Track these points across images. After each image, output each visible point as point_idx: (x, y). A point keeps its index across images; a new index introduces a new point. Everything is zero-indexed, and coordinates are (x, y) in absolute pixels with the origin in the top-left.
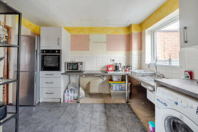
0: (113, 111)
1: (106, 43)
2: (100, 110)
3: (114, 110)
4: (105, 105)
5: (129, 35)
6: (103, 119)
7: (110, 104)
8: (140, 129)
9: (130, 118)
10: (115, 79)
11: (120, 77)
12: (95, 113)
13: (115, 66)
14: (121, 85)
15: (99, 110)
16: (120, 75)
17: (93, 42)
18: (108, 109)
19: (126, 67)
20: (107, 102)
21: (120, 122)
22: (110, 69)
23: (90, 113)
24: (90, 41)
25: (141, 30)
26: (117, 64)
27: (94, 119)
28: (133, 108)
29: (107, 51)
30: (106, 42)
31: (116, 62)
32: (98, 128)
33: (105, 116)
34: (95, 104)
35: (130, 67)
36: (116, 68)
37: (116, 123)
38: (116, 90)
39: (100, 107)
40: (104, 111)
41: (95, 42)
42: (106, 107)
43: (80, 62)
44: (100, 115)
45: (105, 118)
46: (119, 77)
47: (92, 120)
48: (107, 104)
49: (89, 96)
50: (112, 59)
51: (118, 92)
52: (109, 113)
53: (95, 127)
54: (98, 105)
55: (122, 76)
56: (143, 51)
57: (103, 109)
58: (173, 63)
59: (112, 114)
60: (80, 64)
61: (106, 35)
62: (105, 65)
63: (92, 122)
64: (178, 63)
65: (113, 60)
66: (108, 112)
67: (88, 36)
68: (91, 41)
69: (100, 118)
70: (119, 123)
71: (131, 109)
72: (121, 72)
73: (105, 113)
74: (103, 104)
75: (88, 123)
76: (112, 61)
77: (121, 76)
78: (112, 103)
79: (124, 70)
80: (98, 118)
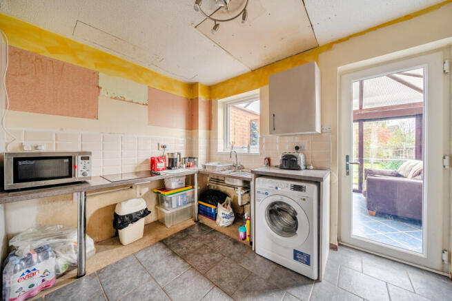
0: (184, 244)
1: (147, 107)
2: (162, 256)
3: (185, 242)
4: (163, 243)
5: (191, 100)
6: (177, 265)
7: (172, 237)
8: (232, 243)
9: (214, 239)
10: (173, 184)
11: (183, 180)
12: (154, 266)
13: (169, 159)
14: (186, 194)
15: (158, 257)
16: (183, 176)
17: (111, 98)
18: (174, 246)
19: (187, 160)
20: (162, 237)
21: (206, 251)
22: (160, 165)
23: (142, 274)
24: (99, 92)
25: (210, 98)
26: (172, 154)
27: (161, 276)
28: (208, 225)
29: (149, 124)
30: (147, 105)
31: (169, 150)
32: (181, 281)
33: (179, 259)
34: (137, 252)
35: (195, 160)
36: (172, 163)
37: (202, 255)
38: (178, 206)
39: (157, 251)
40: (170, 252)
41: (115, 98)
42: (168, 244)
43: (80, 153)
44: (167, 263)
45: (181, 261)
46: (181, 179)
47: (158, 280)
48: (166, 239)
49: (102, 246)
50: (162, 143)
51: (182, 208)
52: (181, 250)
53: (175, 285)
54: (149, 251)
55: (186, 176)
56: (212, 131)
57: (164, 251)
58: (251, 150)
59: (187, 248)
60: (80, 157)
61: (147, 89)
62: (145, 158)
63: (160, 283)
64: (258, 150)
65: (164, 147)
66: (177, 251)
67: (95, 75)
68: (102, 92)
69: (171, 268)
70: (205, 254)
71: (208, 227)
72: (182, 170)
73: (174, 254)
74: (156, 243)
75: (153, 290)
76: (160, 148)
77: (185, 178)
78: (175, 234)
79: (184, 166)
80: (168, 269)
